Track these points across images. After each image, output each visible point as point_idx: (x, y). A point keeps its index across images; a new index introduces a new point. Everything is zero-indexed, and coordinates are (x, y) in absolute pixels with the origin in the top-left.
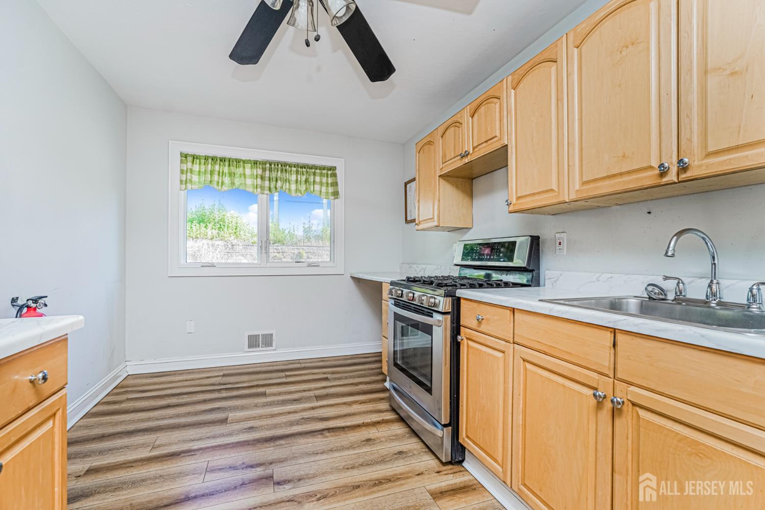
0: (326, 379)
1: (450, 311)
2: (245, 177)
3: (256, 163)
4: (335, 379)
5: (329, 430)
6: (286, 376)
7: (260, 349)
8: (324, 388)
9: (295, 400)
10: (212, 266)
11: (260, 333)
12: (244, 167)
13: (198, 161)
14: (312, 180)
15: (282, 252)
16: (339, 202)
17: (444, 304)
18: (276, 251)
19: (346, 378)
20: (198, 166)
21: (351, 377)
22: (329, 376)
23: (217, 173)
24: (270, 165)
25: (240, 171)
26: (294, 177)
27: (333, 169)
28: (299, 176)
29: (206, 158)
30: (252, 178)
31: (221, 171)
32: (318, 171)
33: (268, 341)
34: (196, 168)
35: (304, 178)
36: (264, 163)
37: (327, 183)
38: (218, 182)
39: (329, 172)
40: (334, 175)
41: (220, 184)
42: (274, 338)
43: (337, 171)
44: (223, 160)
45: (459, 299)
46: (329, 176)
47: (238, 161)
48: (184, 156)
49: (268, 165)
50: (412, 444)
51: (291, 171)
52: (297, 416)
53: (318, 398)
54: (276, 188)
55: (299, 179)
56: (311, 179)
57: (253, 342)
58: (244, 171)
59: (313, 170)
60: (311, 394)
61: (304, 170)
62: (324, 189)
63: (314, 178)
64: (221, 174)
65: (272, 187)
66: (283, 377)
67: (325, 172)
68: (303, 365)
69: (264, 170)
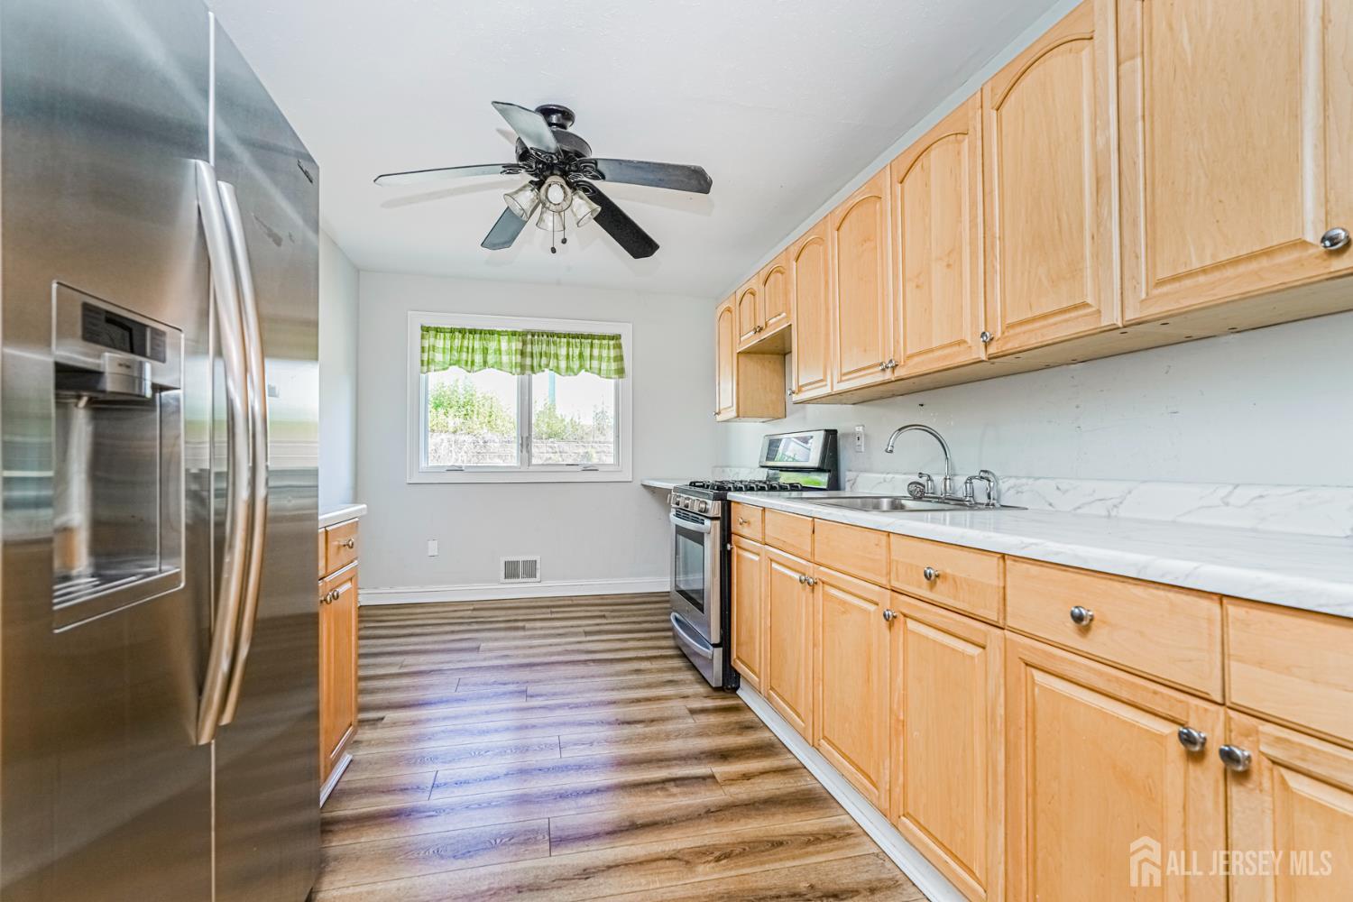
0: (604, 617)
1: (720, 515)
2: (500, 354)
3: (514, 334)
4: (614, 617)
5: (594, 661)
6: (552, 613)
7: (520, 580)
8: (598, 625)
9: (560, 635)
10: (460, 470)
11: (521, 558)
12: (499, 341)
13: (442, 334)
14: (589, 354)
15: (560, 452)
16: (627, 381)
17: (714, 508)
18: (550, 450)
19: (628, 616)
20: (442, 341)
21: (634, 616)
22: (607, 614)
23: (465, 350)
24: (533, 336)
25: (492, 345)
26: (563, 351)
27: (616, 337)
28: (571, 349)
29: (452, 331)
30: (509, 354)
31: (471, 347)
32: (596, 342)
33: (530, 570)
34: (440, 343)
35: (577, 351)
36: (524, 334)
37: (609, 358)
38: (467, 361)
39: (612, 342)
40: (619, 346)
41: (469, 363)
42: (538, 566)
43: (623, 341)
44: (473, 332)
45: (730, 502)
46: (612, 347)
47: (492, 333)
48: (426, 329)
49: (529, 337)
50: (688, 676)
51: (560, 342)
52: (559, 649)
53: (587, 633)
54: (540, 366)
55: (571, 354)
56: (587, 352)
57: (512, 571)
58: (500, 345)
59: (590, 341)
60: (581, 629)
61: (578, 340)
62: (604, 366)
63: (591, 351)
64: (470, 350)
65: (535, 364)
66: (548, 613)
67: (605, 342)
68: (575, 602)
69: (524, 343)
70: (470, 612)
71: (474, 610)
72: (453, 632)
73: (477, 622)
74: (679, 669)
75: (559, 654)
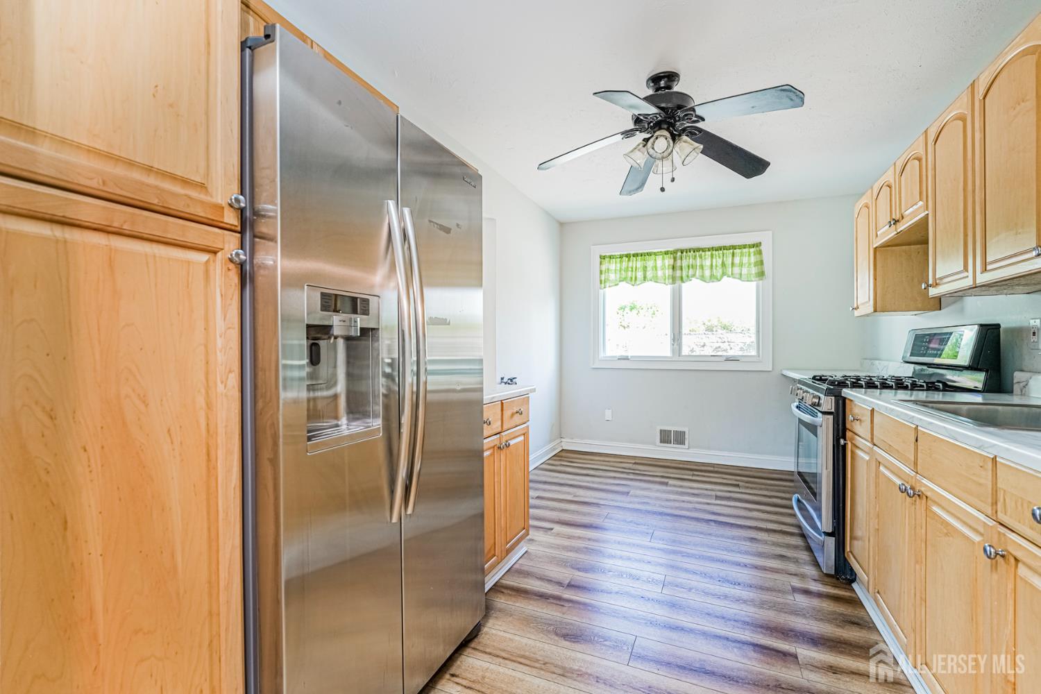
0: (737, 486)
1: (833, 410)
2: (656, 270)
3: (666, 253)
4: (747, 488)
5: (715, 522)
6: (693, 475)
7: (672, 445)
8: (730, 492)
9: (693, 494)
10: (626, 358)
11: (673, 428)
12: (655, 260)
13: (614, 260)
14: (730, 262)
15: (728, 342)
16: (768, 281)
17: (828, 403)
18: (720, 340)
19: (761, 489)
20: (614, 264)
21: (767, 490)
22: (741, 484)
23: (630, 269)
24: (682, 253)
25: (650, 264)
26: (708, 263)
27: (758, 245)
28: (714, 260)
29: (621, 257)
30: (662, 269)
31: (634, 266)
32: (737, 251)
33: (680, 438)
34: (612, 267)
35: (720, 261)
36: (675, 252)
37: (750, 264)
38: (631, 278)
39: (752, 250)
40: (760, 253)
41: (634, 278)
42: (687, 436)
43: (762, 248)
44: (636, 255)
45: (844, 399)
46: (752, 254)
47: (649, 254)
48: (603, 258)
49: (679, 254)
50: (804, 556)
51: (705, 255)
52: (690, 506)
53: (717, 497)
54: (688, 276)
55: (714, 264)
56: (729, 261)
57: (665, 437)
58: (656, 263)
59: (731, 251)
60: (713, 493)
61: (721, 252)
62: (745, 271)
63: (733, 260)
64: (634, 269)
65: (684, 275)
66: (690, 475)
67: (747, 250)
68: (716, 469)
69: (675, 259)
70: (631, 465)
71: (635, 463)
72: (615, 478)
73: (633, 473)
74: (796, 547)
75: (688, 510)
